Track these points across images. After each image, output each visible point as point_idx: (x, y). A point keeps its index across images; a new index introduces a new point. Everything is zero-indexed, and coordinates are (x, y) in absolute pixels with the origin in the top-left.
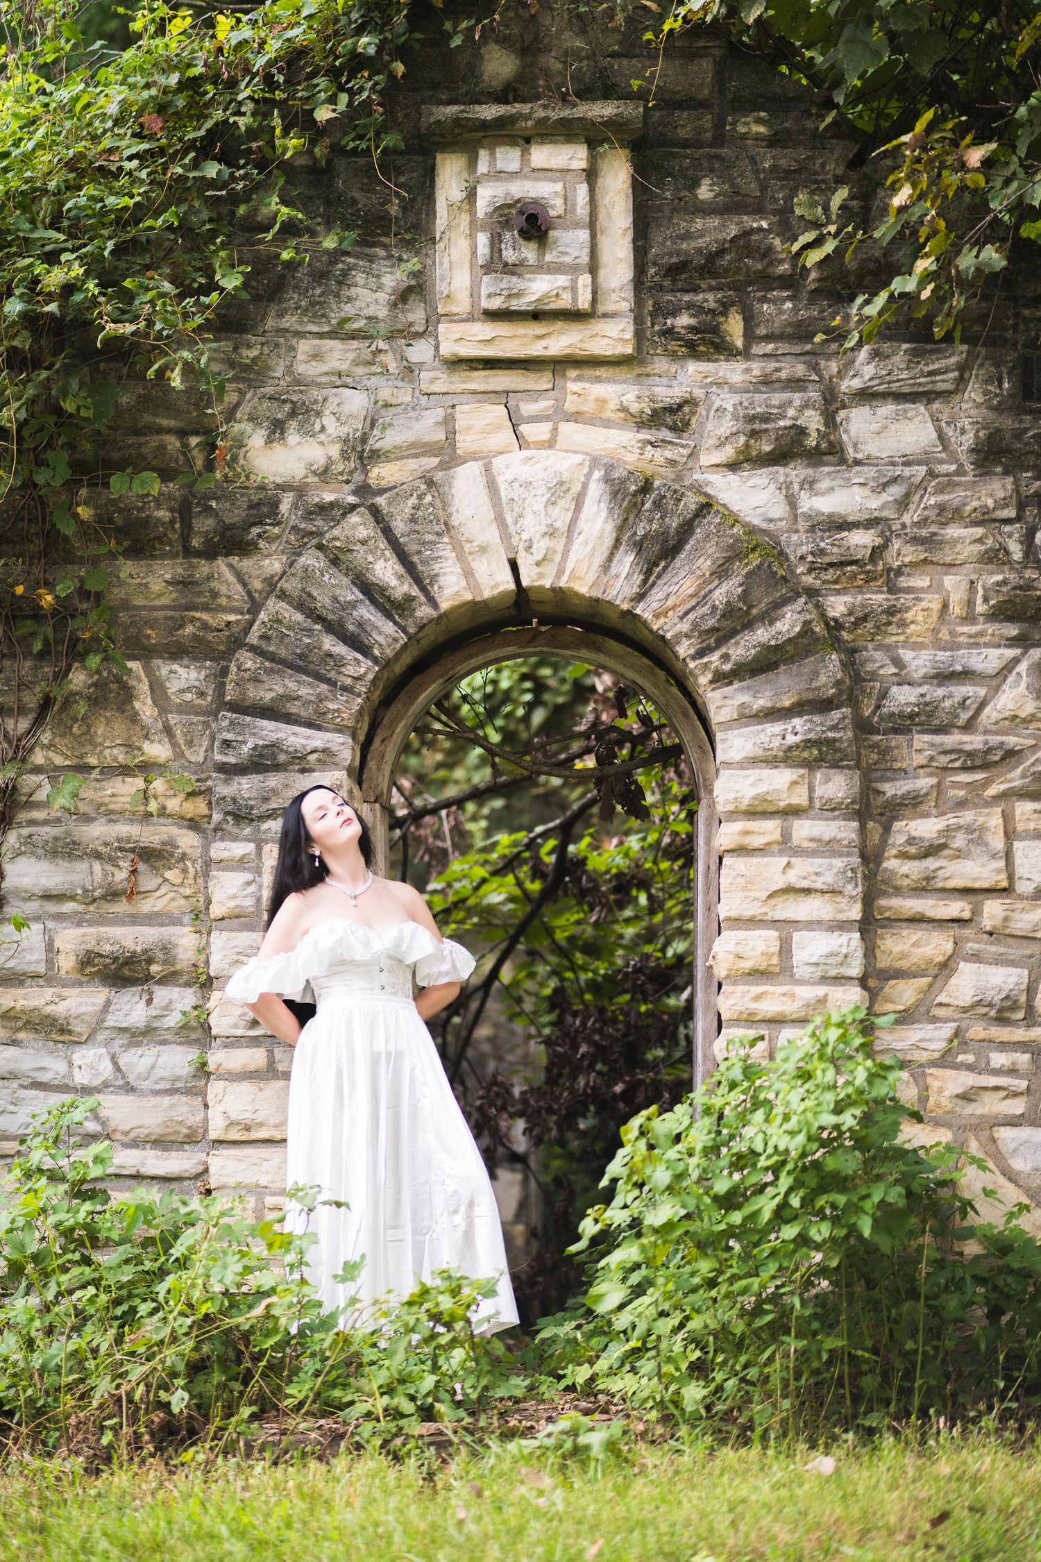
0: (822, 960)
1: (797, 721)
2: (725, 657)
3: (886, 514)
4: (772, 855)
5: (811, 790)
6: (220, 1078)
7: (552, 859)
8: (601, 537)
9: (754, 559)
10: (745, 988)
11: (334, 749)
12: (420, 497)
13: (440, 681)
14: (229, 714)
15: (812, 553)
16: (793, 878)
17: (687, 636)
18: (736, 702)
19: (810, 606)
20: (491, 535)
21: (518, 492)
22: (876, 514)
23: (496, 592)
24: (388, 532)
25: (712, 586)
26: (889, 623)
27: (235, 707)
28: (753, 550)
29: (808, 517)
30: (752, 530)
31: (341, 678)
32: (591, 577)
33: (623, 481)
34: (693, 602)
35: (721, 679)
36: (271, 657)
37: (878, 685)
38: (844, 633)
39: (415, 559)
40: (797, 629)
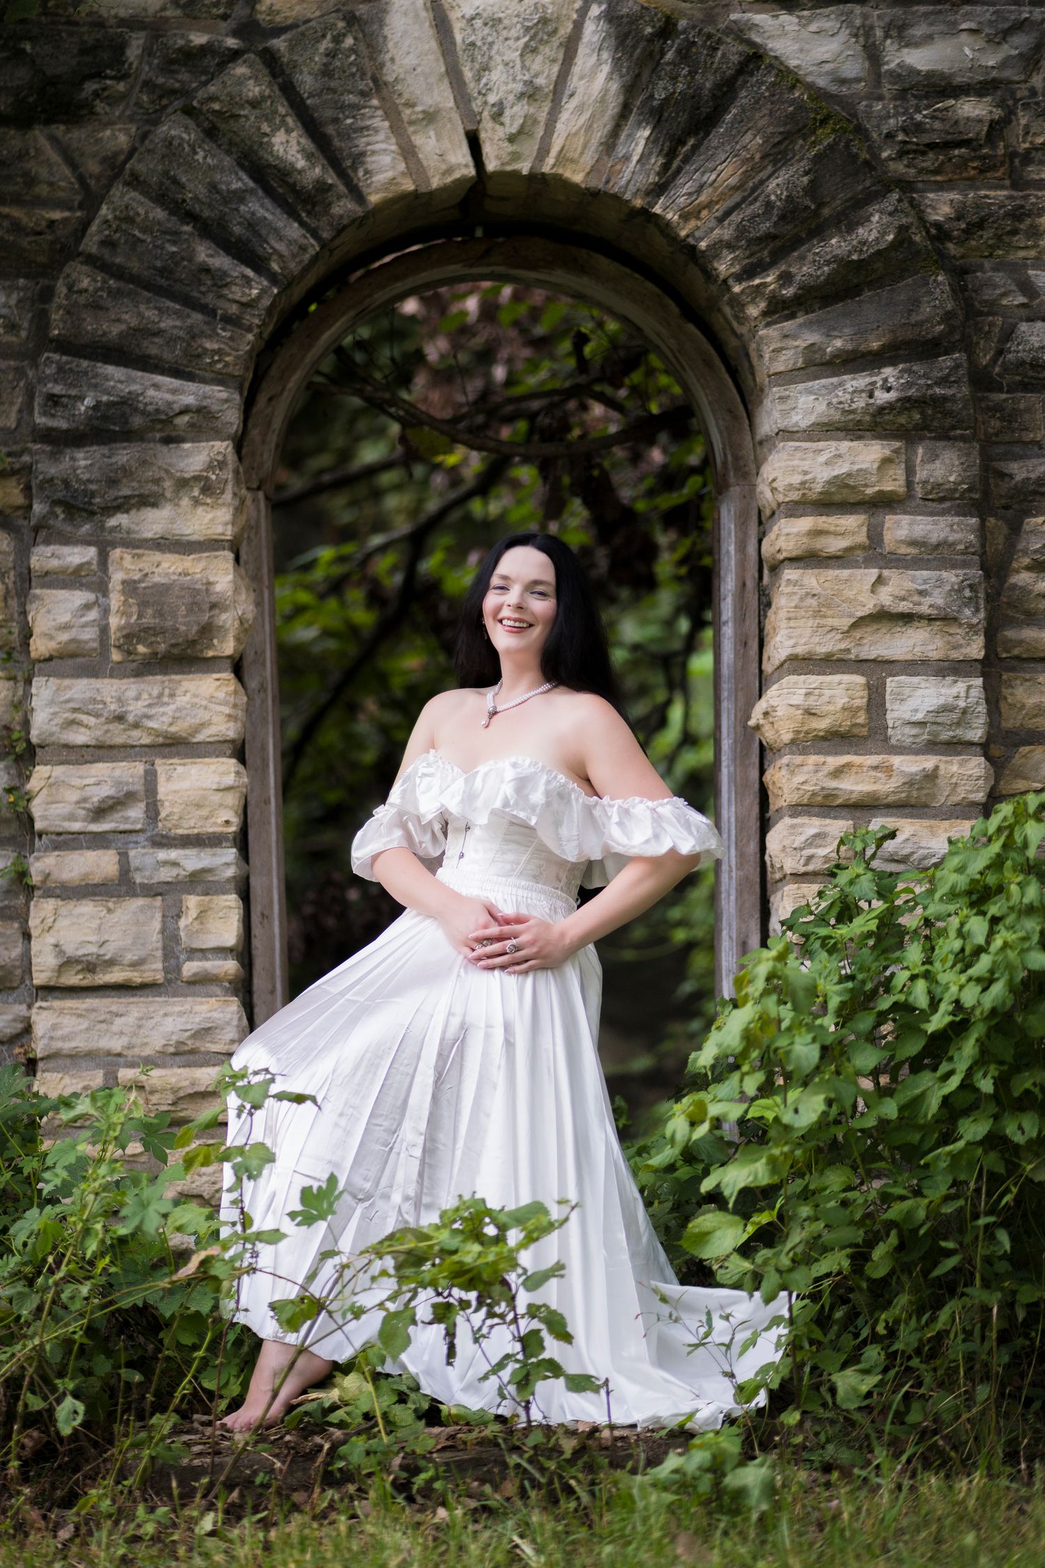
0: (930, 718)
1: (888, 371)
2: (786, 278)
3: (1007, 74)
4: (855, 565)
5: (910, 471)
6: (49, 894)
7: (398, 579)
8: (602, 100)
9: (826, 137)
10: (820, 759)
11: (215, 408)
12: (337, 40)
13: (352, 313)
14: (56, 357)
15: (904, 130)
16: (885, 598)
17: (730, 246)
18: (801, 343)
19: (905, 205)
20: (443, 97)
21: (481, 33)
22: (994, 74)
23: (449, 180)
24: (289, 91)
25: (763, 175)
26: (1015, 232)
27: (64, 346)
28: (824, 122)
29: (895, 76)
30: (818, 94)
31: (222, 304)
32: (588, 159)
33: (634, 20)
34: (737, 197)
35: (779, 309)
36: (119, 273)
37: (999, 321)
38: (950, 246)
39: (330, 130)
40: (891, 237)
